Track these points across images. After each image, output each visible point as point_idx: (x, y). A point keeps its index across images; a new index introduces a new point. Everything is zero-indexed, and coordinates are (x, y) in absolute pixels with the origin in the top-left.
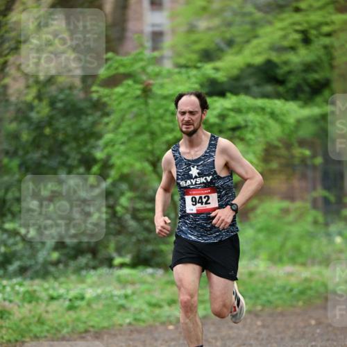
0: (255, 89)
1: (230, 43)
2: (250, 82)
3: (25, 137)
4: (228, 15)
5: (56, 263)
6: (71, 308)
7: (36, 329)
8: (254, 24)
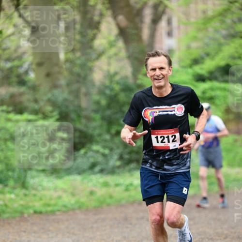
0: (221, 79)
1: (208, 55)
2: (218, 74)
3: (104, 102)
4: (207, 40)
5: (119, 167)
6: (127, 190)
7: (108, 201)
8: (220, 45)
